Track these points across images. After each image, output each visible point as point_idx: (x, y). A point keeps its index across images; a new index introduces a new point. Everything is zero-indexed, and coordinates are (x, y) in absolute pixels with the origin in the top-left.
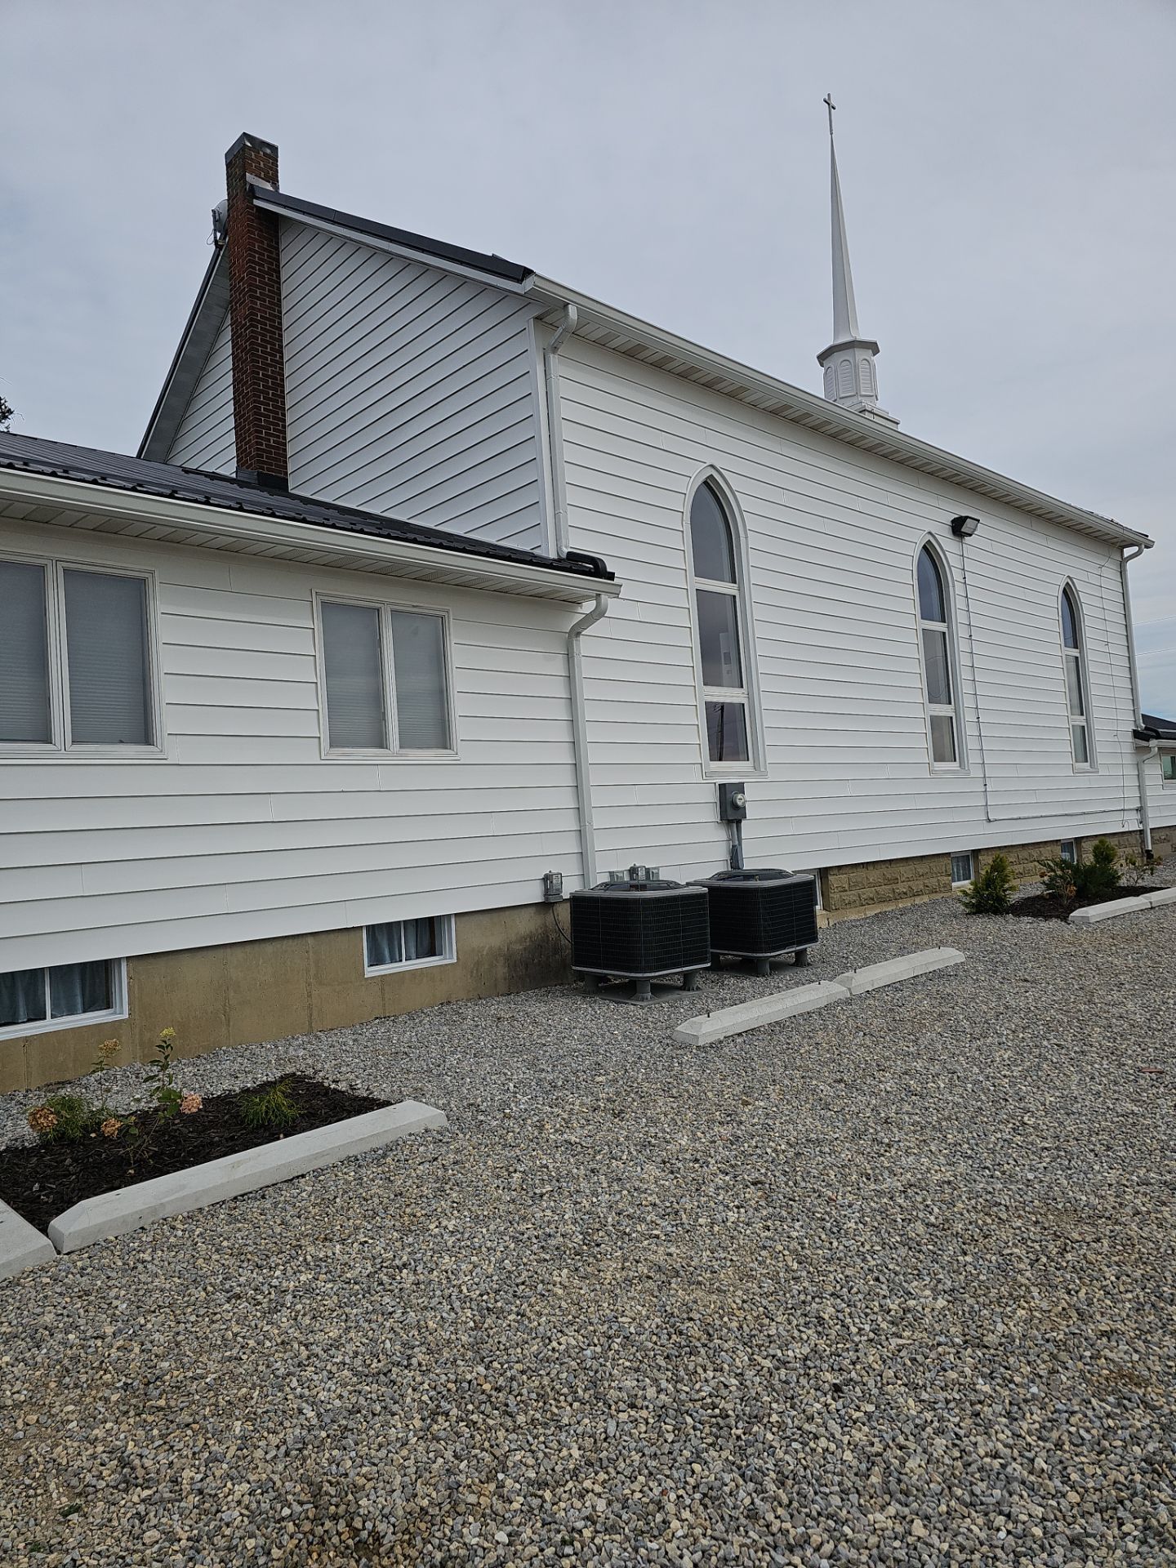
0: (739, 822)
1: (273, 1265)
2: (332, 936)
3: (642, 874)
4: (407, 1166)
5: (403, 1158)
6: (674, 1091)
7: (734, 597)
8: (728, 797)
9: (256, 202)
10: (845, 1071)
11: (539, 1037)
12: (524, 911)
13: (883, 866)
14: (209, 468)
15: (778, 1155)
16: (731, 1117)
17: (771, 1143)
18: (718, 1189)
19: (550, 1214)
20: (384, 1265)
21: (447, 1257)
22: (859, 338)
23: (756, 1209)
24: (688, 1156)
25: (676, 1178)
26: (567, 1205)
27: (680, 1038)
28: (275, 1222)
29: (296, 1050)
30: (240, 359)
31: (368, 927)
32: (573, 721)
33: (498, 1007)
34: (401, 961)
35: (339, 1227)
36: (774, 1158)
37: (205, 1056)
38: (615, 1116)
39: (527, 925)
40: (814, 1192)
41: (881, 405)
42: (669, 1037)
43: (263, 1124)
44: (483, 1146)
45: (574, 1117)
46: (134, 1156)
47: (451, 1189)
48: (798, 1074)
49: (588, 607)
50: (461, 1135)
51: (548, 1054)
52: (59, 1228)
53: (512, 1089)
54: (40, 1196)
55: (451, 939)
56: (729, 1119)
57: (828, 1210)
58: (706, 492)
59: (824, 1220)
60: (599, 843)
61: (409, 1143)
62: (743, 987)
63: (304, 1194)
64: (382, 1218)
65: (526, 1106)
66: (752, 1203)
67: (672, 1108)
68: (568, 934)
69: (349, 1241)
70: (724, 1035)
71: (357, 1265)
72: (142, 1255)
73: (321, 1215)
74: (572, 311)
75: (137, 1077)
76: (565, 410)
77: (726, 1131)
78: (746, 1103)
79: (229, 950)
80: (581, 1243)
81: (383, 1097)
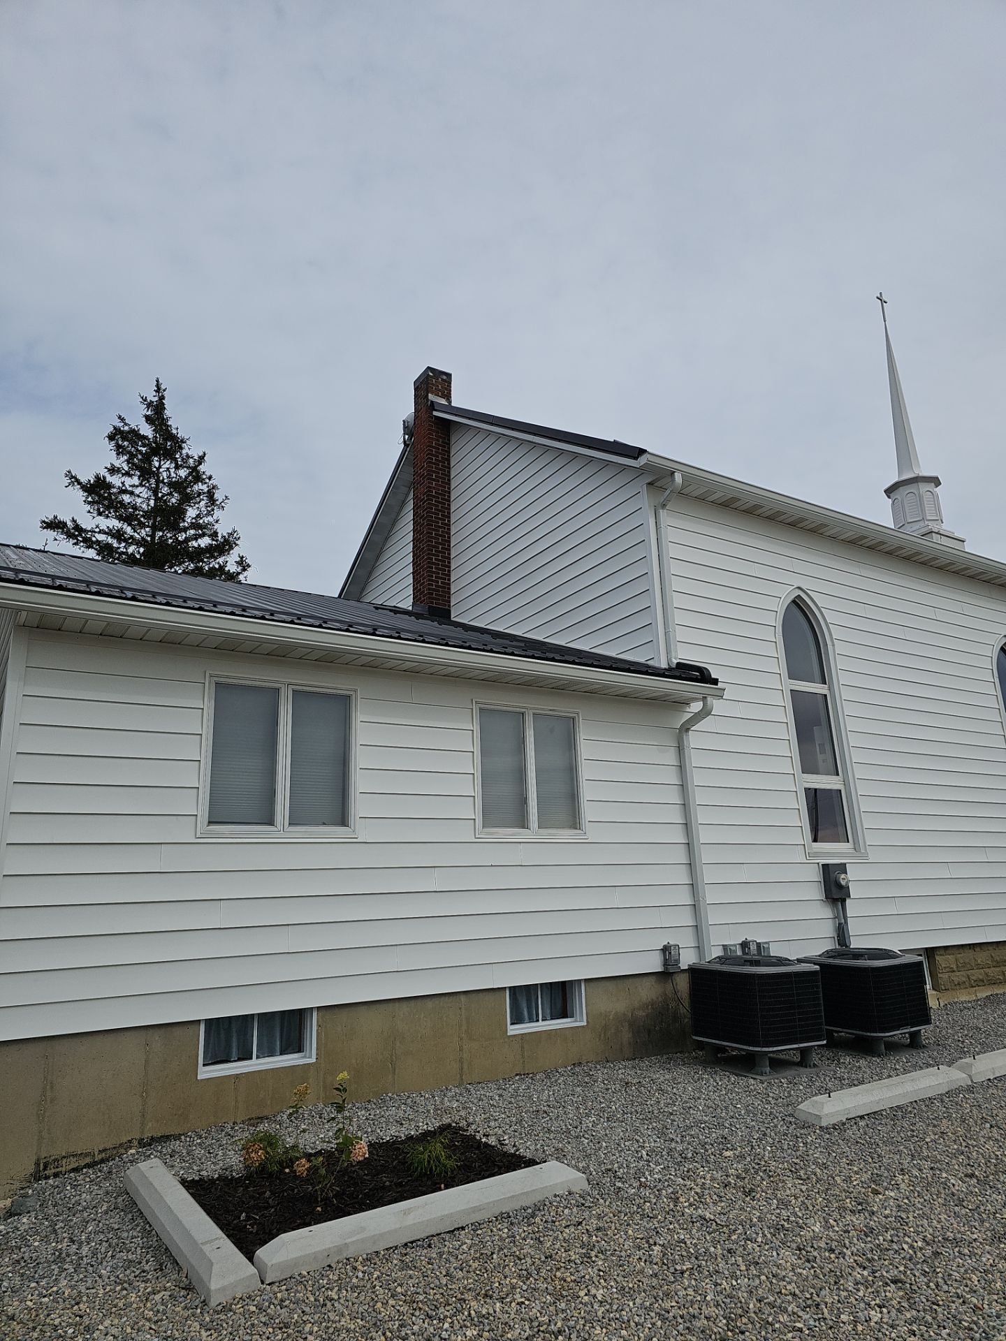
0: (843, 901)
1: (442, 1317)
2: (481, 994)
3: (753, 947)
4: (555, 1228)
5: (550, 1220)
6: (802, 1172)
7: (826, 695)
8: (831, 875)
9: (435, 413)
10: (976, 1165)
11: (667, 1105)
12: (645, 979)
13: (990, 948)
14: (392, 603)
15: (915, 1252)
16: (862, 1206)
17: (907, 1239)
18: (857, 1284)
19: (693, 1293)
20: (541, 1329)
21: (598, 1328)
22: (921, 475)
23: (898, 1310)
24: (823, 1245)
25: (813, 1267)
26: (707, 1285)
27: (802, 1117)
28: (441, 1273)
29: (450, 1102)
30: (419, 524)
31: (510, 988)
32: (685, 807)
33: (624, 1071)
34: (538, 1021)
35: (497, 1284)
36: (912, 1256)
37: (375, 1101)
38: (747, 1194)
39: (648, 992)
40: (958, 1297)
41: (946, 527)
42: (791, 1115)
43: (426, 1174)
44: (623, 1214)
45: (707, 1192)
46: (321, 1195)
47: (596, 1256)
48: (927, 1164)
49: (696, 707)
50: (601, 1201)
51: (675, 1123)
52: (263, 1258)
53: (645, 1157)
54: (246, 1225)
55: (581, 1003)
56: (860, 1207)
57: (975, 1319)
58: (795, 609)
59: (971, 1329)
60: (713, 917)
61: (555, 1204)
62: (860, 1067)
63: (464, 1247)
64: (535, 1280)
65: (660, 1176)
66: (894, 1302)
67: (801, 1190)
68: (687, 1004)
69: (508, 1300)
70: (846, 1116)
71: (517, 1326)
72: (330, 1293)
73: (480, 1270)
74: (678, 478)
75: (320, 1118)
76: (673, 551)
77: (858, 1220)
78: (876, 1193)
79: (397, 1005)
80: (726, 1328)
81: (528, 1155)
